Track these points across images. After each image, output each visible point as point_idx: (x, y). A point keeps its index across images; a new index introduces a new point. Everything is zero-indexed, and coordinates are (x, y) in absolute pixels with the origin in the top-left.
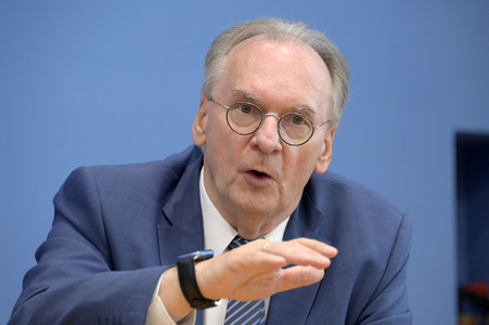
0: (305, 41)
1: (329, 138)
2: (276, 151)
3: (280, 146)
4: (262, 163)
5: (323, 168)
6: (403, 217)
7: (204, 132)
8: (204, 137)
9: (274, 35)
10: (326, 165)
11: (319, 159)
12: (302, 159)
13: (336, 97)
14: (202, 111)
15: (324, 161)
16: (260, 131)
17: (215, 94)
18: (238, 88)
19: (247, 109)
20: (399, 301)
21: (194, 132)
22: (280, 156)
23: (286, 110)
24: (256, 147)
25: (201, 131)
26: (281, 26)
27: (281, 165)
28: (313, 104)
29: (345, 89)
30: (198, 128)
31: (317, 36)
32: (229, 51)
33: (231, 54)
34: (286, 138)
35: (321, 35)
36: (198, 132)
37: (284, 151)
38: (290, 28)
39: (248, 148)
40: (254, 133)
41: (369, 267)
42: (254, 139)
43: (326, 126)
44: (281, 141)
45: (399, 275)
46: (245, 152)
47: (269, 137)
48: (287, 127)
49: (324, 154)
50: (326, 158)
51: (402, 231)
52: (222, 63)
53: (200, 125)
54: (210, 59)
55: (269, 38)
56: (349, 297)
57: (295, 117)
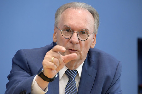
0: (85, 8)
1: (95, 37)
2: (77, 43)
3: (78, 42)
4: (73, 47)
5: (93, 47)
6: (119, 62)
7: (56, 38)
8: (56, 39)
9: (75, 7)
10: (94, 45)
11: (92, 44)
12: (86, 45)
13: (96, 25)
14: (55, 31)
15: (93, 44)
16: (72, 37)
17: (58, 26)
18: (64, 24)
19: (68, 31)
20: (118, 88)
21: (53, 38)
22: (79, 45)
23: (80, 30)
24: (71, 42)
25: (55, 37)
26: (77, 4)
27: (79, 47)
28: (88, 28)
29: (98, 22)
30: (54, 37)
31: (89, 6)
32: (62, 13)
33: (62, 14)
34: (80, 39)
35: (90, 6)
36: (54, 38)
37: (80, 43)
38: (80, 4)
39: (69, 42)
40: (70, 38)
41: (108, 78)
42: (70, 40)
43: (93, 34)
44: (79, 40)
45: (118, 80)
46: (68, 44)
47: (75, 39)
48: (81, 35)
49: (93, 42)
50: (94, 43)
51: (119, 67)
52: (60, 16)
53: (55, 36)
54: (56, 15)
55: (74, 8)
56: (102, 87)
57: (83, 32)
